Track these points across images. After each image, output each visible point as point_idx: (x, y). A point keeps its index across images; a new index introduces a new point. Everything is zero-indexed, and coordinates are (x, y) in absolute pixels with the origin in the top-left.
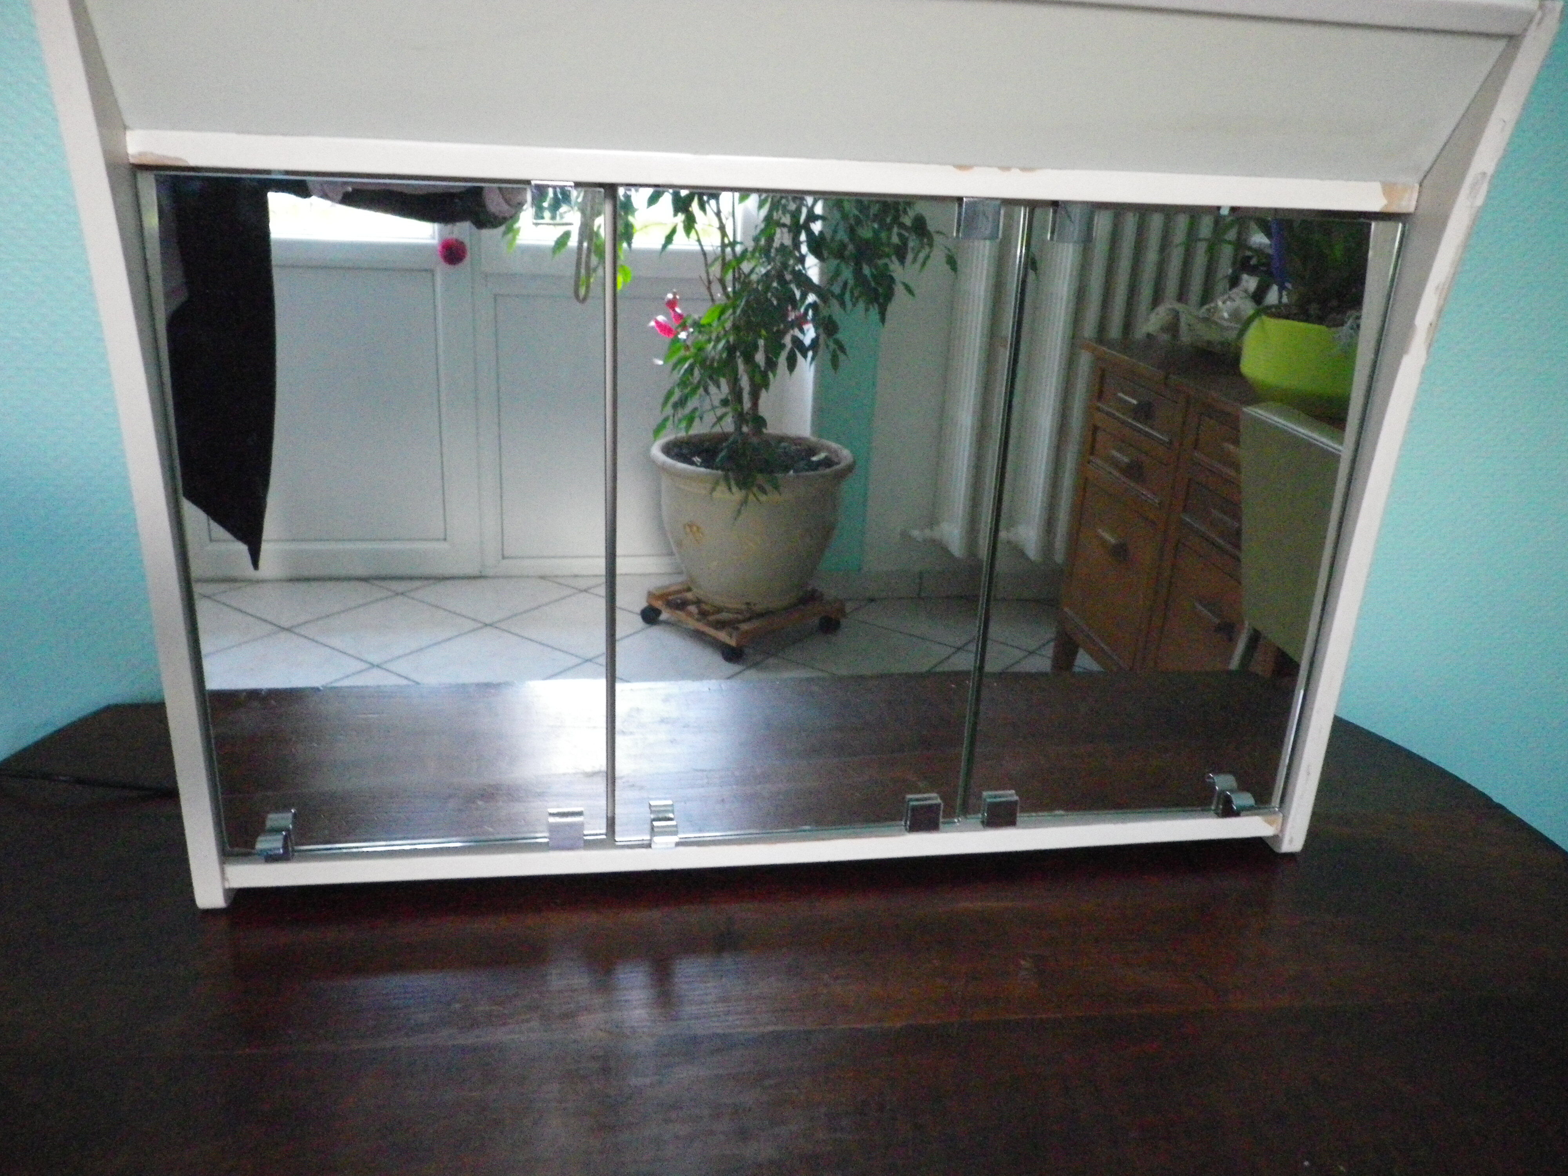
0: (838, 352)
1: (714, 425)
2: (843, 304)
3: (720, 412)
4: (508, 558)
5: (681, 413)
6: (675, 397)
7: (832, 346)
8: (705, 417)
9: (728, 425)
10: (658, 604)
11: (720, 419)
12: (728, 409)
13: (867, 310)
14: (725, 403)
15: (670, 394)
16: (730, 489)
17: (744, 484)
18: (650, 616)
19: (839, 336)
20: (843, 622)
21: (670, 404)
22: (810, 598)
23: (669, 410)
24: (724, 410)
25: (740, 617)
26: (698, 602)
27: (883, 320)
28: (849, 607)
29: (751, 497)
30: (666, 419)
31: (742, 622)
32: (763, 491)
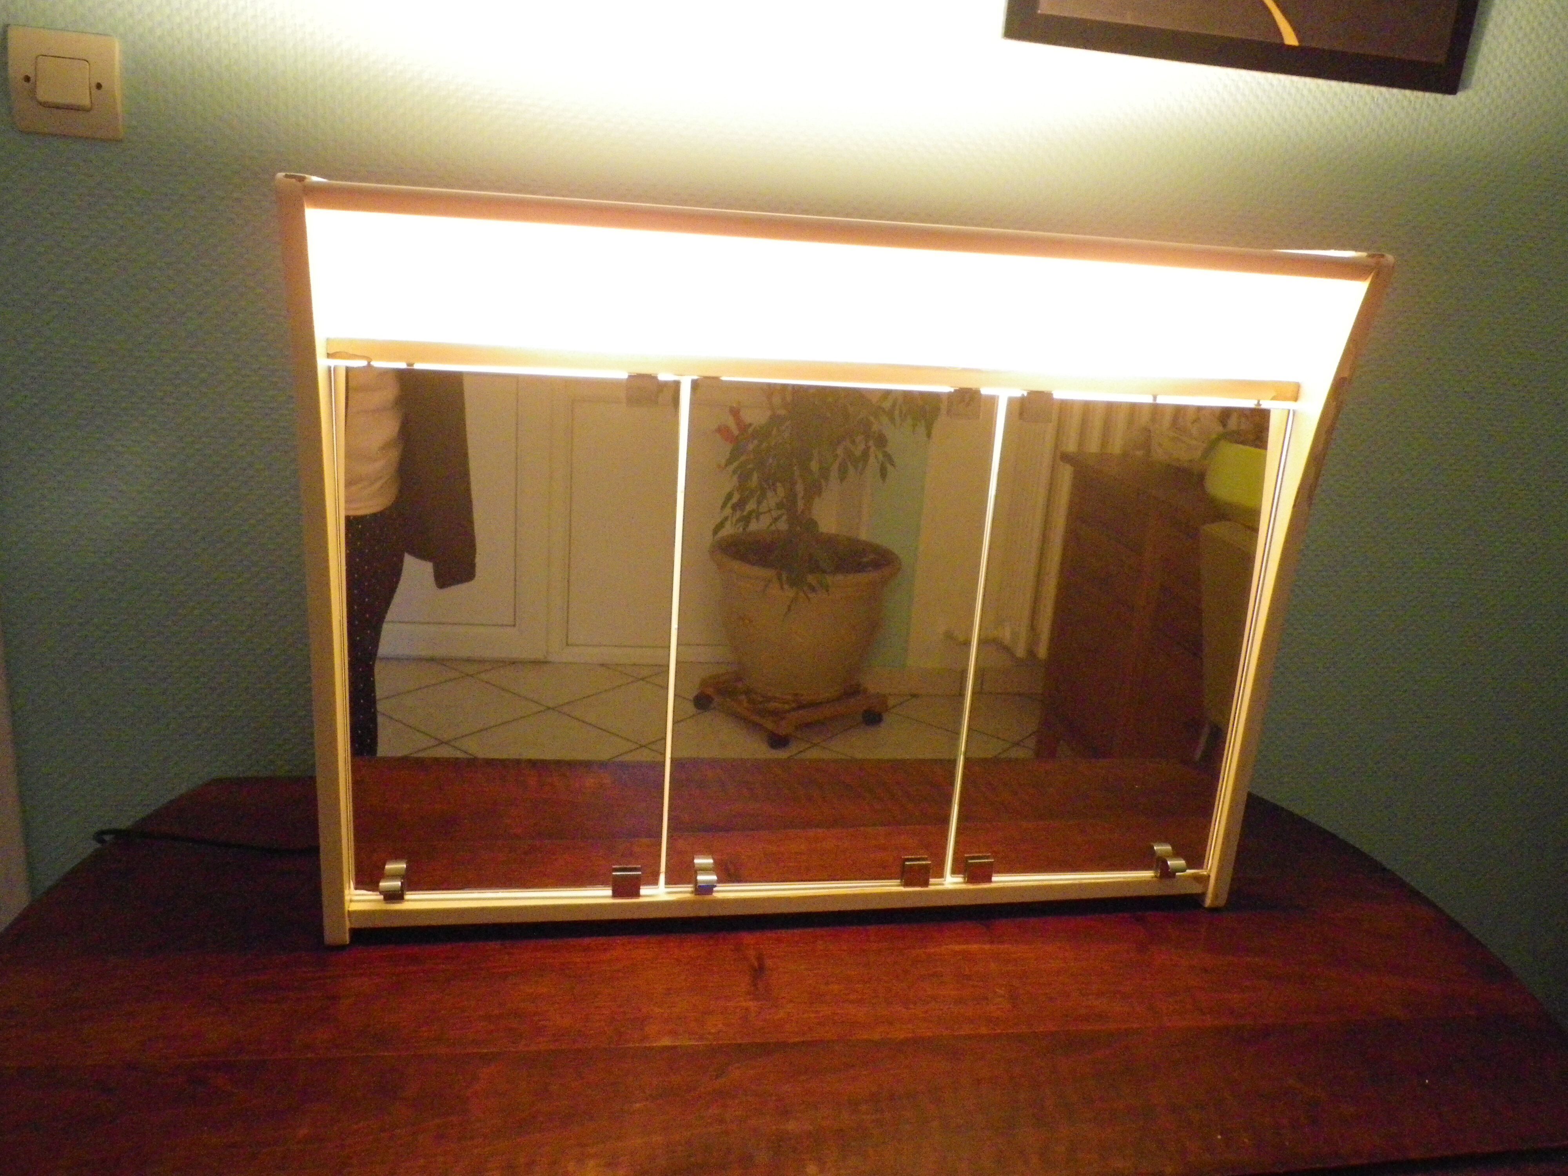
0: (888, 465)
1: (771, 525)
2: (892, 420)
3: (775, 514)
4: (572, 645)
5: (738, 514)
6: (736, 498)
7: (880, 456)
8: (762, 517)
9: (783, 525)
10: (710, 691)
11: (776, 520)
12: (783, 511)
13: (914, 426)
14: (780, 506)
15: (729, 496)
16: (782, 588)
17: (794, 583)
18: (702, 702)
19: (887, 449)
20: (885, 716)
21: (729, 505)
22: (853, 691)
23: (728, 511)
24: (780, 512)
25: (787, 707)
26: (748, 692)
27: (929, 436)
28: (891, 702)
29: (801, 594)
30: (726, 519)
31: (789, 711)
32: (813, 589)
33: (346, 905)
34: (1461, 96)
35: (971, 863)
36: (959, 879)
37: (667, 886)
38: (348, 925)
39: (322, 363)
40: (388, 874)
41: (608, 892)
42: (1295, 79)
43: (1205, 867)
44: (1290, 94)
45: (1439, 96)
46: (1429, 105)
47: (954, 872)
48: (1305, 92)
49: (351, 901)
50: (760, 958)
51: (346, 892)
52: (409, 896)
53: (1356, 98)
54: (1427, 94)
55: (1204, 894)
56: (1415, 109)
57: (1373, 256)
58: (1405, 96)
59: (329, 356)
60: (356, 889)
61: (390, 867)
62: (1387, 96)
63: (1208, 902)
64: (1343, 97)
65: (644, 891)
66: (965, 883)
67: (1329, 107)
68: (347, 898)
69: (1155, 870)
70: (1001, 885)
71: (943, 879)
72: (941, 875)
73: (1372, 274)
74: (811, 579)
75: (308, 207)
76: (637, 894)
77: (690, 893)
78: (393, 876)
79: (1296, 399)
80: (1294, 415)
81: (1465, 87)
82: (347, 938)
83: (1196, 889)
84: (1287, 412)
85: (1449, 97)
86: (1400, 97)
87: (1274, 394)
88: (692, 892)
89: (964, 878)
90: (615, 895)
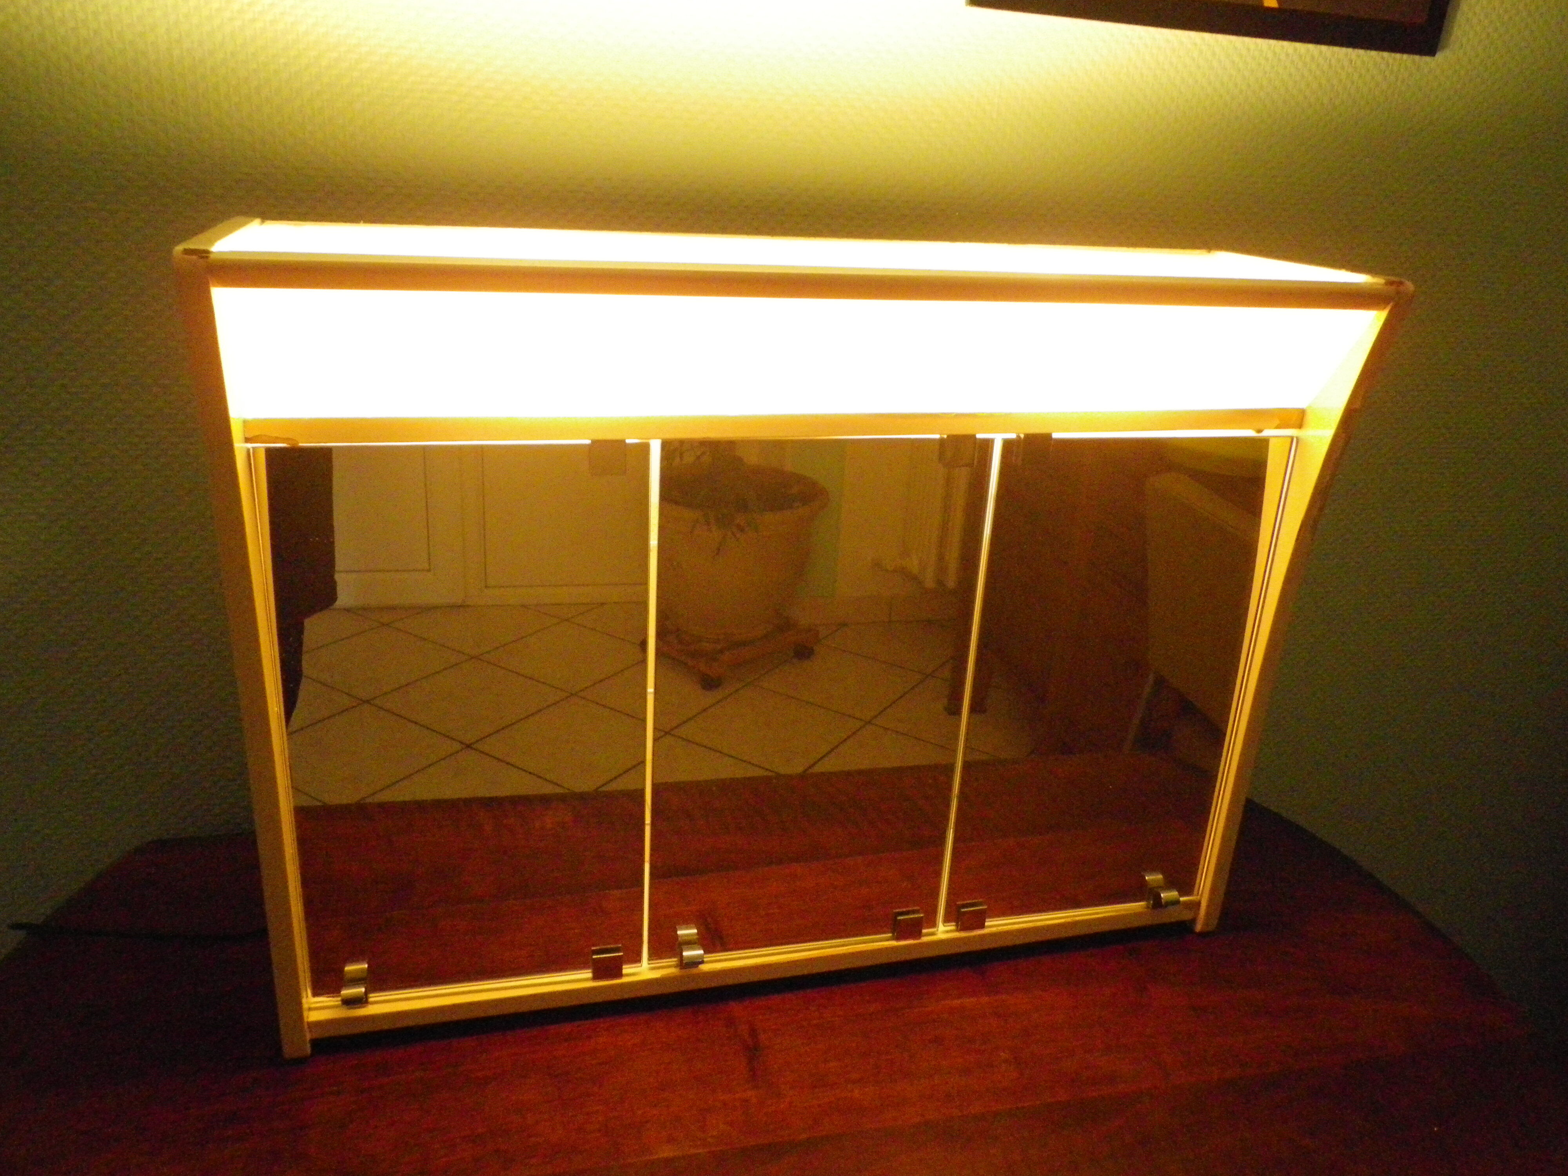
1: (694, 461)
3: (699, 451)
4: (491, 587)
8: (685, 456)
9: (706, 459)
11: (699, 457)
16: (710, 529)
17: (722, 523)
20: (817, 653)
22: (785, 625)
24: (703, 449)
25: (719, 647)
28: (822, 634)
29: (730, 535)
31: (721, 651)
32: (741, 529)
33: (305, 1014)
34: (1440, 56)
35: (964, 911)
36: (952, 926)
37: (650, 962)
38: (308, 1036)
39: (240, 447)
40: (348, 976)
41: (587, 974)
42: (1273, 42)
43: (1195, 892)
44: (1267, 59)
45: (1417, 58)
46: (1406, 68)
47: (947, 920)
48: (1283, 57)
49: (310, 1009)
50: (753, 1032)
51: (304, 1001)
52: (373, 997)
53: (1333, 62)
54: (1405, 56)
55: (1194, 921)
56: (1392, 71)
57: (1391, 283)
58: (1383, 58)
59: (247, 440)
60: (315, 994)
61: (349, 968)
62: (1365, 59)
63: (1199, 927)
64: (1321, 61)
65: (627, 969)
66: (957, 930)
67: (1306, 73)
68: (305, 1006)
69: (1148, 900)
70: (994, 930)
71: (935, 929)
72: (934, 924)
73: (1391, 304)
74: (740, 519)
75: (214, 286)
76: (620, 975)
77: (675, 967)
78: (355, 981)
79: (1300, 426)
80: (1297, 443)
81: (1443, 48)
82: (308, 1050)
83: (1187, 916)
84: (1289, 440)
85: (1427, 59)
86: (1379, 59)
87: (1277, 422)
88: (676, 967)
89: (957, 926)
90: (596, 977)
